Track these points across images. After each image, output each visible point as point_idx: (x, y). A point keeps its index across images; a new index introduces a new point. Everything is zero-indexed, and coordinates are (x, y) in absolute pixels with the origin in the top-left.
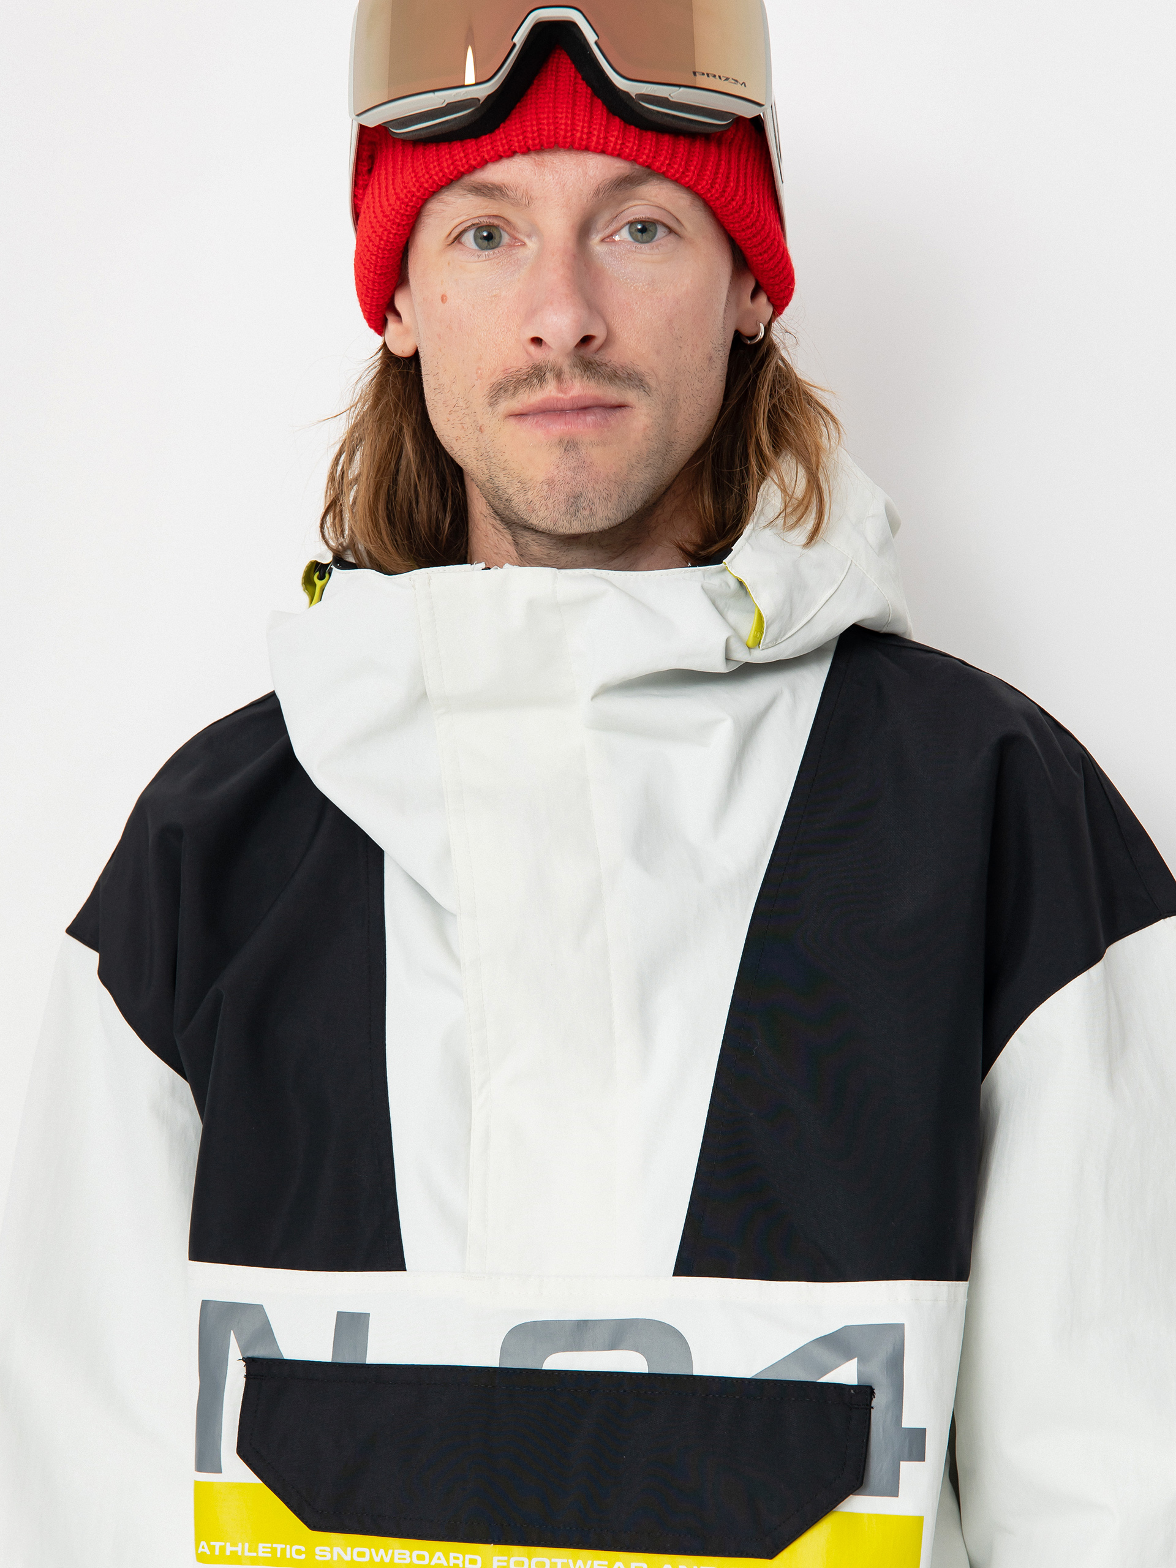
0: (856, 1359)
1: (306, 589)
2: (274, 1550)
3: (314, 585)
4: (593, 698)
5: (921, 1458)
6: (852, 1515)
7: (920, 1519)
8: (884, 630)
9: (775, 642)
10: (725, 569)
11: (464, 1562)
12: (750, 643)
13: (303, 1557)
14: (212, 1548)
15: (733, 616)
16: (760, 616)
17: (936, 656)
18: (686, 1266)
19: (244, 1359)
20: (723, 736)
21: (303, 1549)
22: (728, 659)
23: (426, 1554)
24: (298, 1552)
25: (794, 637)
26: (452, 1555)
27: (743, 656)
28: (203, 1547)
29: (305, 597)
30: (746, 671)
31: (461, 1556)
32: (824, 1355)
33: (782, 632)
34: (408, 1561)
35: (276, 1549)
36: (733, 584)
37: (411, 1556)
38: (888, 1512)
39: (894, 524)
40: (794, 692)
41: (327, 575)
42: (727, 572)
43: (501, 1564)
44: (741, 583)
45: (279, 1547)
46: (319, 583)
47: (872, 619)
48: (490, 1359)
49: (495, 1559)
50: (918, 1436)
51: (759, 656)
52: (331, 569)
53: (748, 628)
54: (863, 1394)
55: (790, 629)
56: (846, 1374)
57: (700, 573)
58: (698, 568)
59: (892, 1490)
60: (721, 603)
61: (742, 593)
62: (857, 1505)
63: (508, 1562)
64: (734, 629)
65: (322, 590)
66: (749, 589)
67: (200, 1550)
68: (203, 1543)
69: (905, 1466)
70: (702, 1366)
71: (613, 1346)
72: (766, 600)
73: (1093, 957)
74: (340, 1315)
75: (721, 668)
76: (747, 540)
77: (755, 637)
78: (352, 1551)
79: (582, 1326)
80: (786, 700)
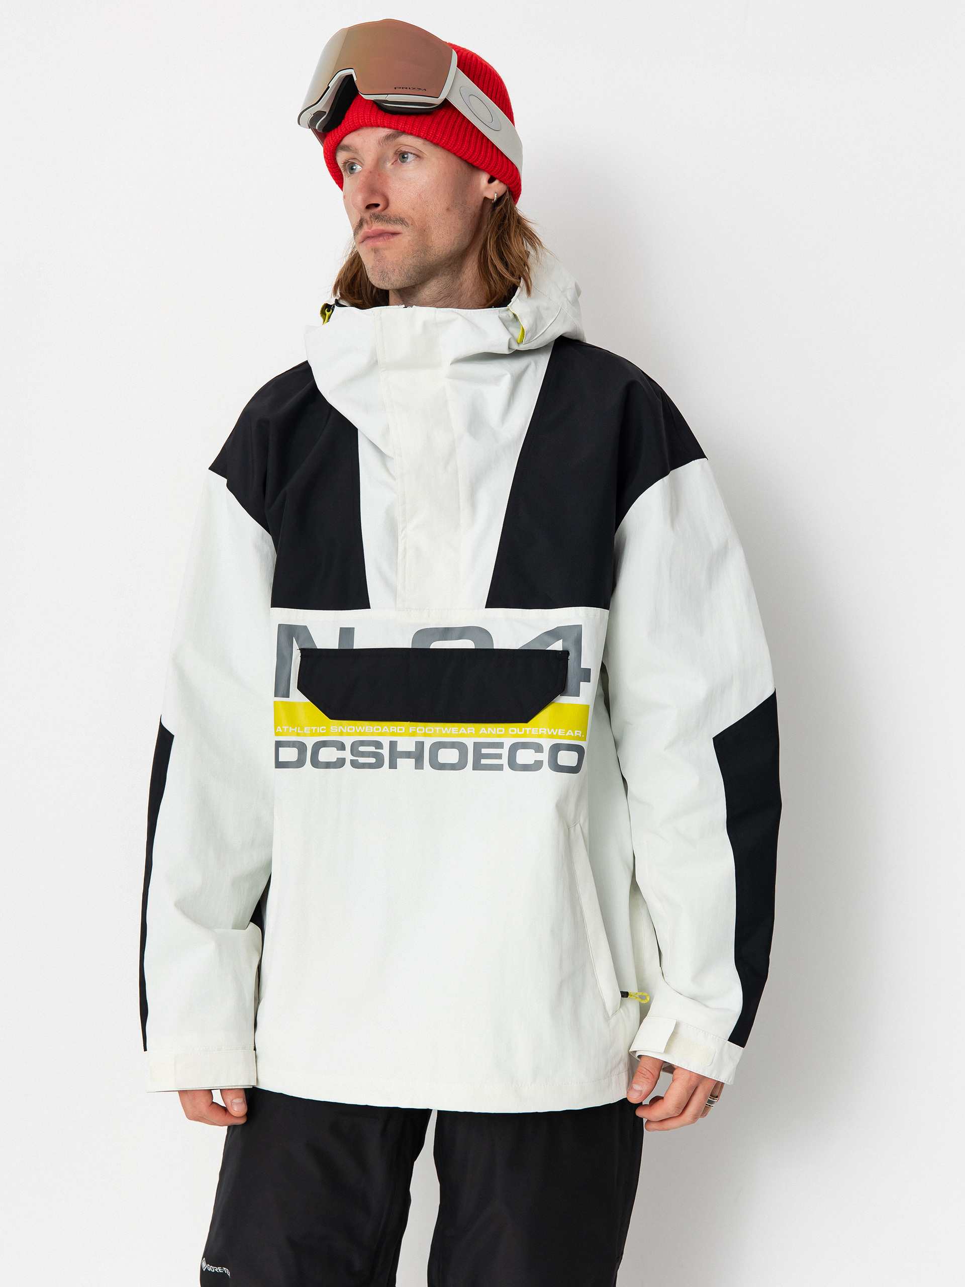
0: (562, 640)
1: (322, 316)
2: (312, 730)
3: (326, 315)
4: (451, 364)
5: (589, 681)
6: (562, 705)
7: (588, 706)
8: (575, 338)
9: (529, 341)
10: (508, 309)
11: (397, 730)
12: (519, 342)
13: (325, 731)
14: (283, 729)
15: (511, 329)
16: (523, 330)
17: (597, 349)
18: (491, 603)
19: (300, 649)
20: (506, 382)
21: (325, 728)
22: (509, 348)
23: (380, 728)
24: (323, 729)
25: (537, 339)
26: (391, 727)
27: (516, 347)
28: (279, 729)
29: (322, 320)
30: (517, 354)
31: (395, 728)
32: (548, 639)
33: (532, 337)
34: (372, 731)
35: (313, 729)
36: (511, 316)
37: (373, 729)
38: (575, 703)
39: (578, 292)
40: (536, 364)
41: (331, 310)
42: (509, 311)
43: (413, 730)
44: (515, 315)
45: (314, 728)
46: (328, 314)
47: (570, 333)
48: (407, 644)
49: (411, 728)
50: (588, 671)
51: (522, 347)
52: (334, 307)
53: (518, 335)
54: (565, 654)
55: (536, 335)
56: (558, 646)
57: (498, 311)
58: (497, 308)
59: (577, 694)
60: (506, 324)
61: (515, 320)
62: (563, 700)
63: (416, 729)
64: (512, 335)
65: (329, 318)
66: (519, 318)
67: (277, 730)
68: (279, 727)
69: (582, 683)
70: (497, 645)
71: (460, 638)
72: (525, 323)
73: (664, 474)
74: (341, 629)
75: (506, 352)
76: (518, 297)
77: (521, 339)
78: (347, 728)
79: (447, 630)
80: (533, 366)
